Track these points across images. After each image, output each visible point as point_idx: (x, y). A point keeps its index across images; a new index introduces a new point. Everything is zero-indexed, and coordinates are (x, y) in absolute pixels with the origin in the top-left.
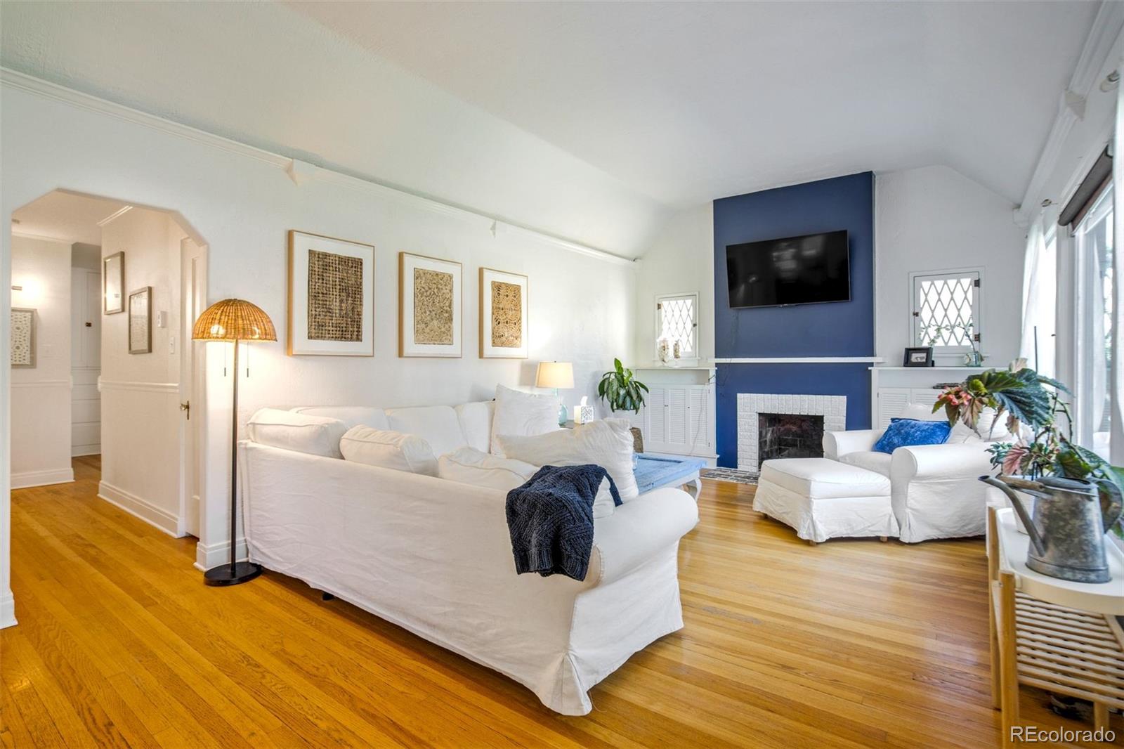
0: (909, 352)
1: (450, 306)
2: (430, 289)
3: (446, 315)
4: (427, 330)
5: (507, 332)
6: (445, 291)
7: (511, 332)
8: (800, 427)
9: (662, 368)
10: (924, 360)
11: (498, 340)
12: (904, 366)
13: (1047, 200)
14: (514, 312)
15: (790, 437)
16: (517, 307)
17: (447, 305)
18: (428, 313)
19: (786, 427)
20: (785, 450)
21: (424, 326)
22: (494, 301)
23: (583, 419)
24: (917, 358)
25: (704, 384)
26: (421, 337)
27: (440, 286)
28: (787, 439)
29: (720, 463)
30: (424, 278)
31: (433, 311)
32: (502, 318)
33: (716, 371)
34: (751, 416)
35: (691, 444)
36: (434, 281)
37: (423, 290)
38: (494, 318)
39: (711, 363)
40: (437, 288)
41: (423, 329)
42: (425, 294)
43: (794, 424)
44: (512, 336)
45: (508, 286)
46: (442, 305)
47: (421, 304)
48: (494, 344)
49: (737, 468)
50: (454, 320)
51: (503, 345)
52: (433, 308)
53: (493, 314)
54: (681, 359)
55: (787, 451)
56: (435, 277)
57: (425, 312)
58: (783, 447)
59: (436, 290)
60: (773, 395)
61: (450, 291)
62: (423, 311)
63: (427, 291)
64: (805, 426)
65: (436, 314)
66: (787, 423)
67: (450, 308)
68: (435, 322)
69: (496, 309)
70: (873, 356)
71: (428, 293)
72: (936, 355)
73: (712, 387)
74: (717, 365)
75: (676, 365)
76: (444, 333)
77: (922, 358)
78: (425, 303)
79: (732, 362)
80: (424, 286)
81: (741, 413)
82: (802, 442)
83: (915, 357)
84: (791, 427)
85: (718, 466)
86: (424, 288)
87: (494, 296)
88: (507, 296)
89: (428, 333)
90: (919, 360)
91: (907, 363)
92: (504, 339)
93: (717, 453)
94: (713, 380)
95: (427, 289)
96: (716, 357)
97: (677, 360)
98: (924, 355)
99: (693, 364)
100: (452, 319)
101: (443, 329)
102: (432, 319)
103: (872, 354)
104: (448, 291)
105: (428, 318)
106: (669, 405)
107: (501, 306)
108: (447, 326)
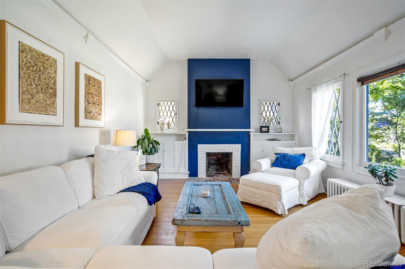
0: (261, 127)
1: (55, 84)
2: (36, 65)
3: (52, 91)
4: (33, 101)
5: (93, 109)
6: (50, 71)
7: (96, 110)
8: (217, 157)
9: (161, 133)
10: (267, 131)
11: (88, 115)
12: (260, 133)
13: (345, 73)
14: (98, 97)
15: (213, 161)
16: (99, 94)
17: (52, 83)
18: (34, 86)
19: (211, 157)
20: (211, 167)
21: (29, 97)
22: (86, 88)
23: (141, 163)
24: (264, 130)
25: (184, 141)
26: (27, 107)
27: (45, 65)
28: (212, 162)
29: (190, 175)
30: (30, 54)
31: (40, 85)
32: (91, 100)
33: (188, 134)
34: (204, 154)
35: (177, 168)
36: (40, 60)
37: (29, 64)
38: (86, 99)
39: (185, 131)
40: (43, 66)
41: (29, 100)
42: (31, 68)
43: (215, 156)
44: (97, 113)
45: (95, 79)
46: (47, 82)
47: (26, 76)
48: (86, 117)
49: (198, 177)
50: (57, 96)
51: (91, 118)
52: (40, 83)
53: (85, 96)
54: (171, 129)
55: (212, 167)
56: (41, 57)
57: (31, 85)
58: (210, 165)
59: (42, 68)
60: (213, 145)
61: (55, 72)
62: (29, 83)
63: (33, 67)
64: (219, 156)
65: (42, 89)
66: (212, 156)
67: (55, 86)
68: (41, 95)
69: (87, 93)
70: (250, 129)
71: (35, 69)
72: (271, 129)
73: (186, 142)
74: (189, 132)
75: (169, 132)
76: (49, 105)
77: (266, 130)
78: (32, 77)
79: (196, 131)
80: (30, 61)
81: (199, 153)
82: (218, 163)
83: (263, 129)
84: (214, 157)
85: (189, 177)
86: (30, 63)
87: (86, 84)
88: (94, 86)
89: (34, 104)
90: (265, 131)
91: (261, 132)
92: (92, 114)
93: (189, 171)
94: (187, 139)
95: (33, 64)
96: (188, 129)
97: (169, 129)
98: (267, 129)
99: (175, 132)
100: (56, 95)
101: (48, 102)
102: (38, 92)
103: (250, 128)
104: (53, 72)
105: (35, 91)
106: (166, 151)
107: (91, 92)
108: (52, 100)
